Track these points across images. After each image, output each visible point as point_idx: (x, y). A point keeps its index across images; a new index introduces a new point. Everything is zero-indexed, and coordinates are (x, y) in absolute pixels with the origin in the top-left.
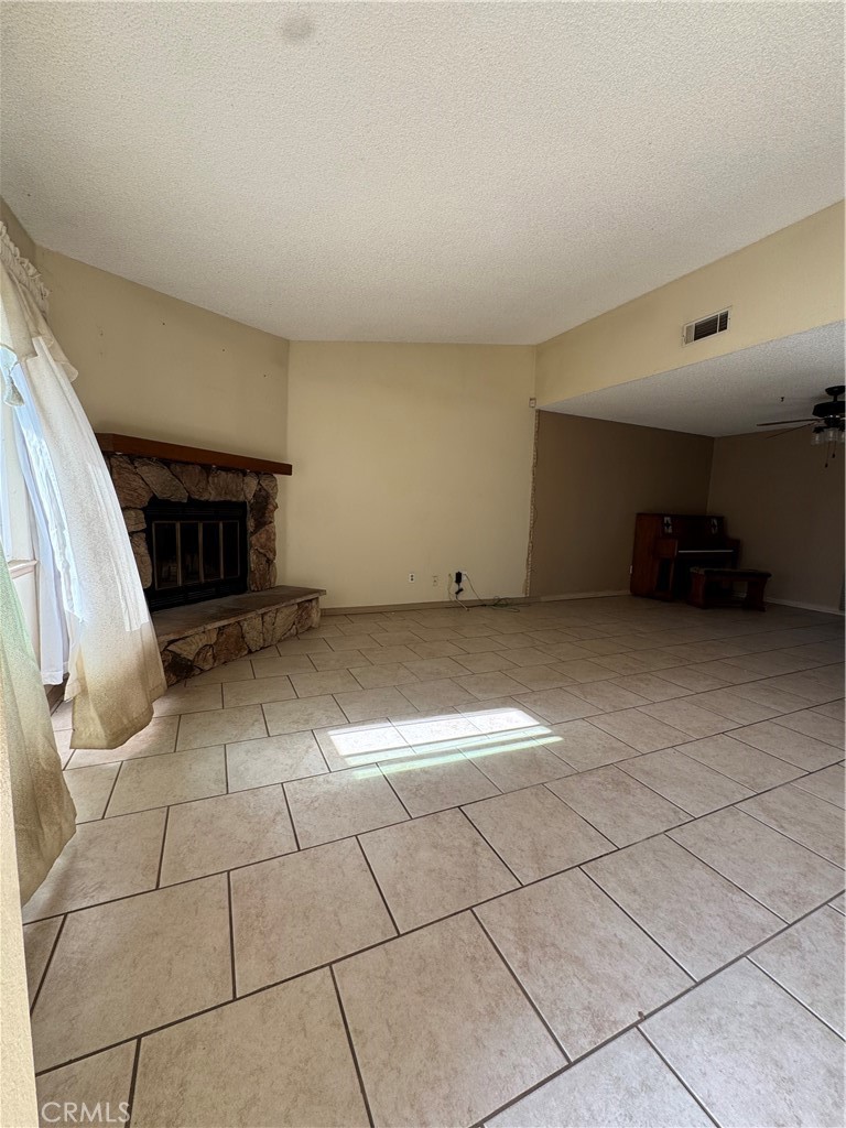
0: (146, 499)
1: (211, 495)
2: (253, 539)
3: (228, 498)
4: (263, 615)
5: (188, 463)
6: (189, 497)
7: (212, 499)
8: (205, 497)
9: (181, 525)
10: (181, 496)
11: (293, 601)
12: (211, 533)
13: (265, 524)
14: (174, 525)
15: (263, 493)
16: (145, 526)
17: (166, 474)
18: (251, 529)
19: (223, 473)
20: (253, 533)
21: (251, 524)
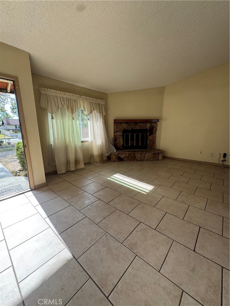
0: (123, 129)
1: (137, 128)
2: (149, 137)
3: (141, 128)
4: (141, 153)
5: (131, 123)
6: (132, 128)
7: (137, 129)
8: (135, 128)
9: (136, 134)
10: (130, 129)
11: (152, 152)
12: (137, 136)
13: (153, 134)
14: (129, 134)
15: (152, 127)
16: (122, 134)
17: (127, 125)
18: (148, 135)
19: (140, 123)
20: (149, 136)
21: (148, 134)
